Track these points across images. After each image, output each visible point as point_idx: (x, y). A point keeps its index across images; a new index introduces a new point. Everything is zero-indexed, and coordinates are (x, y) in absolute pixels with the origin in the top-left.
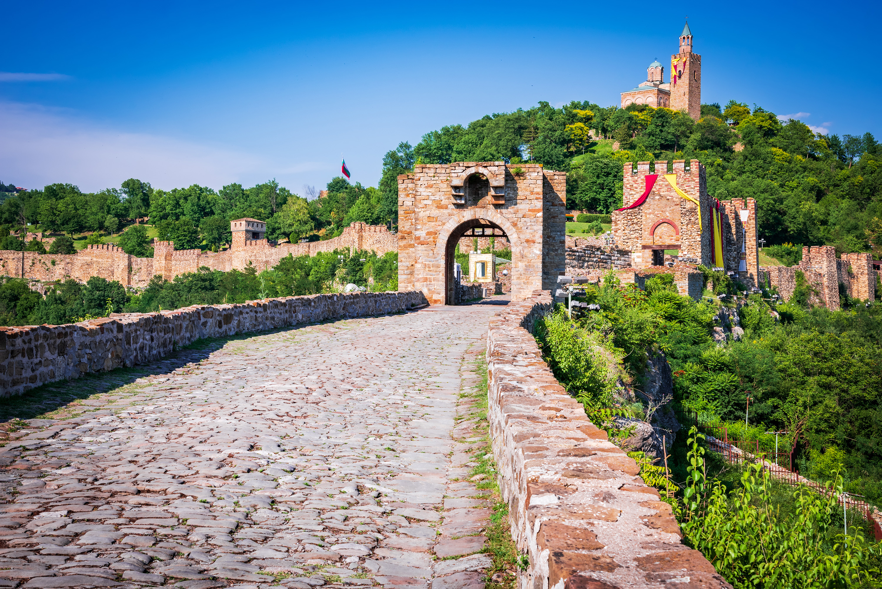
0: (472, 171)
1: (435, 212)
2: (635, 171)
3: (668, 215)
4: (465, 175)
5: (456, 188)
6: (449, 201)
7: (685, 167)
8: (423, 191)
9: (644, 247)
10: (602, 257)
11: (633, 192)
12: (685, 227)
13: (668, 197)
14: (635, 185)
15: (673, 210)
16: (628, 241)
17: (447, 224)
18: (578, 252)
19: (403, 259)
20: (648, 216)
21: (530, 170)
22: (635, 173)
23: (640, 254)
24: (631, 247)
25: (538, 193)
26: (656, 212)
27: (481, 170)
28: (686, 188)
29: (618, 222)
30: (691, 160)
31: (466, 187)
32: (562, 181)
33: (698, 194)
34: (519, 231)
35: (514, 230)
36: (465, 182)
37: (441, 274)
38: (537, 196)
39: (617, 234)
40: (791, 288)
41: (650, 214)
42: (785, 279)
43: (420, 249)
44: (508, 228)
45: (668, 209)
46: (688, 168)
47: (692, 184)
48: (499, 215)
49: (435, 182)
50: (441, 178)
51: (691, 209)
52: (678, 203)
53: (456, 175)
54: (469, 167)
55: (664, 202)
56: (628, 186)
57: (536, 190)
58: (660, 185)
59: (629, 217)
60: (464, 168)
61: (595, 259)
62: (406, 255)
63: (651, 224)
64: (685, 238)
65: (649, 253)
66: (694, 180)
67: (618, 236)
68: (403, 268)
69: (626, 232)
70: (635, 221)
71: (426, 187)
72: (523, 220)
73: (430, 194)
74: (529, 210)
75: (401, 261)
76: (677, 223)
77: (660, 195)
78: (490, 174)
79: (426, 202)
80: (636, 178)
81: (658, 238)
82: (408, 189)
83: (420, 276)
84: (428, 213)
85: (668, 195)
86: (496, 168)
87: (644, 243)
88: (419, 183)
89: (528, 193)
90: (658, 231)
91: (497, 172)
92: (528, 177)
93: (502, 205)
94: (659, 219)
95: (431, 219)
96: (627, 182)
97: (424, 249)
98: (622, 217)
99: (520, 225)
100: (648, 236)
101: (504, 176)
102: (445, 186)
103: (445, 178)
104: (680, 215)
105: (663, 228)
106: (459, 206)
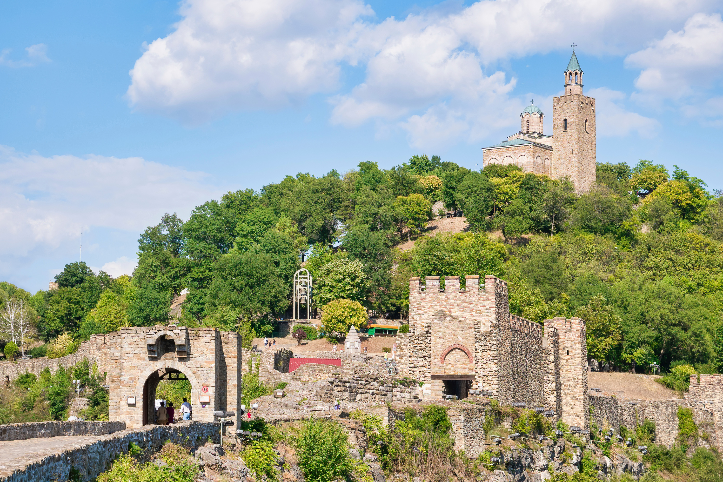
0: (162, 333)
1: (135, 363)
2: (423, 287)
3: (461, 340)
4: (156, 337)
5: (150, 346)
6: (145, 355)
7: (479, 283)
8: (127, 347)
9: (434, 377)
10: (380, 388)
11: (421, 312)
12: (479, 354)
13: (460, 319)
14: (423, 304)
15: (466, 333)
16: (415, 369)
17: (144, 372)
18: (349, 382)
19: (113, 397)
20: (438, 340)
21: (207, 332)
22: (423, 289)
23: (429, 385)
24: (418, 377)
25: (212, 350)
26: (447, 336)
27: (168, 333)
28: (481, 308)
29: (404, 347)
30: (487, 276)
31: (158, 345)
32: (235, 339)
33: (494, 316)
34: (198, 377)
35: (194, 376)
36: (157, 341)
37: (140, 409)
38: (211, 352)
39: (403, 361)
40: (673, 429)
41: (440, 338)
42: (664, 417)
43: (124, 390)
44: (190, 376)
45: (460, 332)
46: (482, 285)
47: (488, 304)
48: (183, 366)
49: (135, 340)
50: (140, 337)
51: (487, 333)
52: (472, 326)
53: (150, 336)
54: (160, 330)
55: (456, 323)
56: (415, 304)
57: (210, 347)
58: (451, 304)
59: (416, 342)
60: (156, 331)
61: (371, 391)
62: (115, 394)
63: (441, 350)
64: (480, 367)
65: (439, 385)
66: (489, 300)
67: (402, 364)
68: (113, 404)
69: (413, 358)
70: (423, 346)
71: (129, 344)
72: (201, 369)
73: (132, 349)
74: (206, 362)
75: (112, 399)
76: (471, 350)
77: (451, 316)
78: (175, 336)
79: (128, 355)
80: (424, 295)
81: (450, 366)
82: (117, 343)
83: (124, 411)
84: (130, 363)
85: (460, 316)
86: (179, 332)
87: (434, 373)
88: (124, 341)
89: (205, 349)
90: (450, 358)
91: (180, 335)
92: (204, 338)
93: (185, 358)
94: (450, 344)
95: (133, 368)
96: (414, 300)
97: (127, 390)
98: (408, 341)
99: (198, 373)
100: (438, 364)
101: (185, 337)
102: (143, 343)
103: (143, 337)
104: (474, 340)
105: (457, 354)
106: (153, 359)
